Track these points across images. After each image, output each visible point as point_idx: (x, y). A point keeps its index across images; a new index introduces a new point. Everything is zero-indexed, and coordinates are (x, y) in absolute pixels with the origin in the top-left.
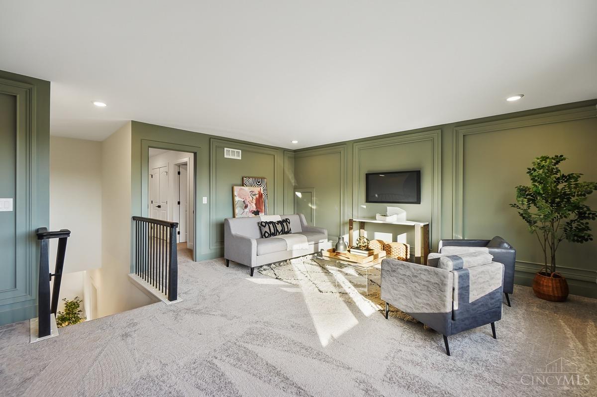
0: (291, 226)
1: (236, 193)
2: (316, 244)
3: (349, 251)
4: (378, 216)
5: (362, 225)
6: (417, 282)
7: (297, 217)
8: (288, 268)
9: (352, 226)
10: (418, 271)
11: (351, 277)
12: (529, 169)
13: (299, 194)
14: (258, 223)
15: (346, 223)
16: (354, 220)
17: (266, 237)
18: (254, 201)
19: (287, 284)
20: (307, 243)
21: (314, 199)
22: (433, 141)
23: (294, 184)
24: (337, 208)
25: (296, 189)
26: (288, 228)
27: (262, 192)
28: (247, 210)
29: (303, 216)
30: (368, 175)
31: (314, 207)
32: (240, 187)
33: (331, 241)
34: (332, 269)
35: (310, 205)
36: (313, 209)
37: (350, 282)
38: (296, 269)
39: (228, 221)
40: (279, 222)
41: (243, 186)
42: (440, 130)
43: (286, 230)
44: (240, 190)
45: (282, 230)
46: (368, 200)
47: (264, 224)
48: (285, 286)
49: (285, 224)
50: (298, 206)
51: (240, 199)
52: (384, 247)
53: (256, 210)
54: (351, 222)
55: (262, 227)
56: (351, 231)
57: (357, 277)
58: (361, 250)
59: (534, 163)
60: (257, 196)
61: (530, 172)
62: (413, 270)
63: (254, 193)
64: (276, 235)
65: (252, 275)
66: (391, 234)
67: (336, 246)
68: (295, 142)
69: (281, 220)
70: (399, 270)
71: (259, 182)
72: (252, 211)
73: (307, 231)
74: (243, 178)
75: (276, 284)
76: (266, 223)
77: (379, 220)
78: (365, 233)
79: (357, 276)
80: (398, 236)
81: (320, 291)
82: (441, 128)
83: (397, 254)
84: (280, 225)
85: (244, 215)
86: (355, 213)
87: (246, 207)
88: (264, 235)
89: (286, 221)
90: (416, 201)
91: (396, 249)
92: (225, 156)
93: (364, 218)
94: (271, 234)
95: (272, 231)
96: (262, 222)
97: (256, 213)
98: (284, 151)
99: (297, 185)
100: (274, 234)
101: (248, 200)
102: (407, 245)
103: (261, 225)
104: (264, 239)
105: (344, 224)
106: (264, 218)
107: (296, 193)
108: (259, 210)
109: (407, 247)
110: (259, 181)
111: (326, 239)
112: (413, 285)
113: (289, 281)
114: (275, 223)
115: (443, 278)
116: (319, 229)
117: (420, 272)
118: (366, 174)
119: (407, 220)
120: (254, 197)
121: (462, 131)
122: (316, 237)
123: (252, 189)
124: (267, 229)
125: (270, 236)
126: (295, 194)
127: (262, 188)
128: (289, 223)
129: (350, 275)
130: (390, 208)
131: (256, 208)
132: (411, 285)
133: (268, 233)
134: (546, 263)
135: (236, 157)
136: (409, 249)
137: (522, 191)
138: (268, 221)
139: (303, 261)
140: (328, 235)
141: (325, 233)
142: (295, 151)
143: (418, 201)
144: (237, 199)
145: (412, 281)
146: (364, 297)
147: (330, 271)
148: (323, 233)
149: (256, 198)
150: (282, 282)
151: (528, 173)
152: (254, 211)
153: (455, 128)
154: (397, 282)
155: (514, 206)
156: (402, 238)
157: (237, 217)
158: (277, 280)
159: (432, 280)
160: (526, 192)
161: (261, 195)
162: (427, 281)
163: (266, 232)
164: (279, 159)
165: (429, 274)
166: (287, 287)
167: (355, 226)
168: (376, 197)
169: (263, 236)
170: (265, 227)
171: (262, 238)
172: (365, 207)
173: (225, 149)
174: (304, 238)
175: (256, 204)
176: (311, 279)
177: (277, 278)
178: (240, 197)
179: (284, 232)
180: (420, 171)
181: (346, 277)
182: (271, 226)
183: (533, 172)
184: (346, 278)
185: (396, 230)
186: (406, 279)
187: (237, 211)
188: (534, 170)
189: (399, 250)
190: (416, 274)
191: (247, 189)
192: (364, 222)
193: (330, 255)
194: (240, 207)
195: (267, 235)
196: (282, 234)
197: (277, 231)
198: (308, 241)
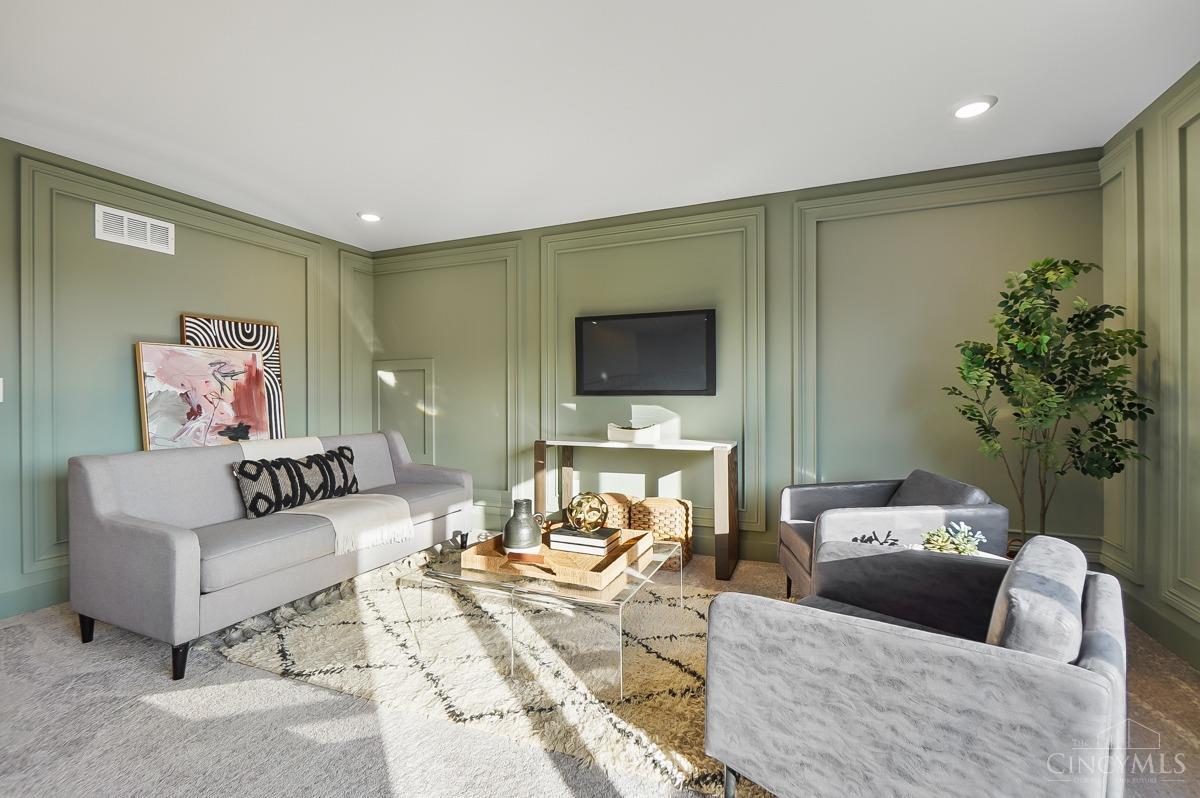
0: (356, 469)
1: (147, 367)
2: (440, 518)
3: (546, 541)
4: (612, 430)
5: (567, 456)
6: (904, 711)
7: (379, 441)
8: (340, 616)
9: (543, 459)
10: (910, 660)
11: (552, 622)
12: (1005, 295)
13: (388, 377)
14: (232, 468)
15: (525, 452)
16: (548, 443)
17: (259, 515)
18: (229, 395)
19: (323, 696)
20: (410, 521)
21: (433, 388)
22: (744, 234)
23: (372, 349)
24: (498, 414)
25: (379, 361)
26: (345, 477)
27: (260, 366)
28: (194, 425)
29: (398, 439)
30: (581, 323)
31: (432, 412)
32: (167, 347)
33: (482, 503)
34: (491, 599)
35: (421, 407)
36: (431, 417)
37: (555, 646)
38: (367, 615)
39: (80, 466)
40: (313, 460)
41: (182, 342)
42: (763, 208)
43: (339, 482)
44: (167, 357)
45: (323, 486)
46: (584, 387)
47: (252, 470)
48: (312, 713)
49: (334, 465)
50: (385, 409)
51: (165, 387)
52: (629, 512)
53: (235, 424)
54: (540, 449)
55: (245, 481)
56: (540, 475)
57: (572, 619)
58: (582, 535)
59: (1009, 281)
60: (242, 378)
61: (1007, 302)
62: (880, 655)
63: (225, 370)
64: (301, 503)
65: (178, 673)
66: (644, 475)
67: (508, 529)
68: (370, 218)
69: (322, 451)
70: (799, 648)
71: (249, 336)
72: (219, 426)
73: (411, 483)
74: (181, 317)
75: (277, 704)
76: (262, 465)
77: (616, 440)
78: (575, 479)
79: (570, 614)
80: (660, 480)
81: (456, 716)
82: (763, 204)
83: (667, 530)
84: (314, 466)
85: (187, 440)
86: (547, 424)
87: (195, 413)
88: (254, 507)
89: (341, 455)
90: (705, 388)
91: (662, 518)
92: (100, 234)
93: (571, 435)
94: (279, 503)
95: (286, 488)
96: (245, 463)
97: (239, 433)
98: (342, 251)
99: (381, 350)
100: (292, 502)
101: (203, 390)
102: (686, 501)
103: (242, 472)
104: (254, 521)
105: (520, 454)
106: (258, 448)
107: (381, 374)
108: (246, 422)
109: (687, 509)
110: (247, 333)
111: (468, 499)
112: (879, 721)
113: (333, 680)
114: (295, 463)
115: (1067, 709)
116: (448, 473)
117: (919, 664)
118: (577, 319)
119: (683, 437)
120: (229, 382)
121: (815, 211)
122: (438, 498)
123: (219, 354)
124: (264, 485)
125: (278, 509)
126: (375, 377)
127: (259, 354)
128: (351, 461)
129: (551, 614)
130: (640, 409)
131: (237, 417)
132: (868, 719)
133: (266, 499)
134: (1024, 529)
135: (149, 244)
136: (690, 512)
137: (978, 354)
138: (269, 459)
139: (397, 575)
140: (475, 487)
141: (466, 484)
142: (376, 256)
143: (710, 389)
144: (152, 386)
145: (870, 702)
146: (615, 719)
147: (484, 606)
148: (460, 484)
149: (238, 386)
150: (305, 688)
151: (1001, 304)
152: (229, 428)
153: (796, 204)
154: (788, 694)
155: (954, 391)
156: (671, 485)
157: (152, 447)
158: (285, 683)
159: (998, 712)
160: (984, 355)
161: (254, 378)
162: (968, 712)
163: (259, 496)
164: (323, 273)
165: (979, 681)
166: (320, 717)
167: (551, 458)
168: (602, 380)
169: (250, 509)
170: (255, 478)
171: (246, 516)
172: (573, 406)
173: (100, 209)
174: (401, 504)
175: (236, 405)
176: (422, 656)
177: (285, 674)
178: (168, 380)
179: (329, 490)
180: (714, 311)
181: (538, 622)
182: (282, 475)
183: (1011, 302)
184: (539, 630)
185: (653, 462)
186: (837, 689)
187: (152, 428)
188: (1016, 298)
189: (672, 519)
190: (895, 675)
191: (198, 356)
192: (572, 447)
193: (488, 565)
194: (167, 413)
195: (262, 505)
196: (323, 498)
197: (305, 488)
198: (413, 515)
